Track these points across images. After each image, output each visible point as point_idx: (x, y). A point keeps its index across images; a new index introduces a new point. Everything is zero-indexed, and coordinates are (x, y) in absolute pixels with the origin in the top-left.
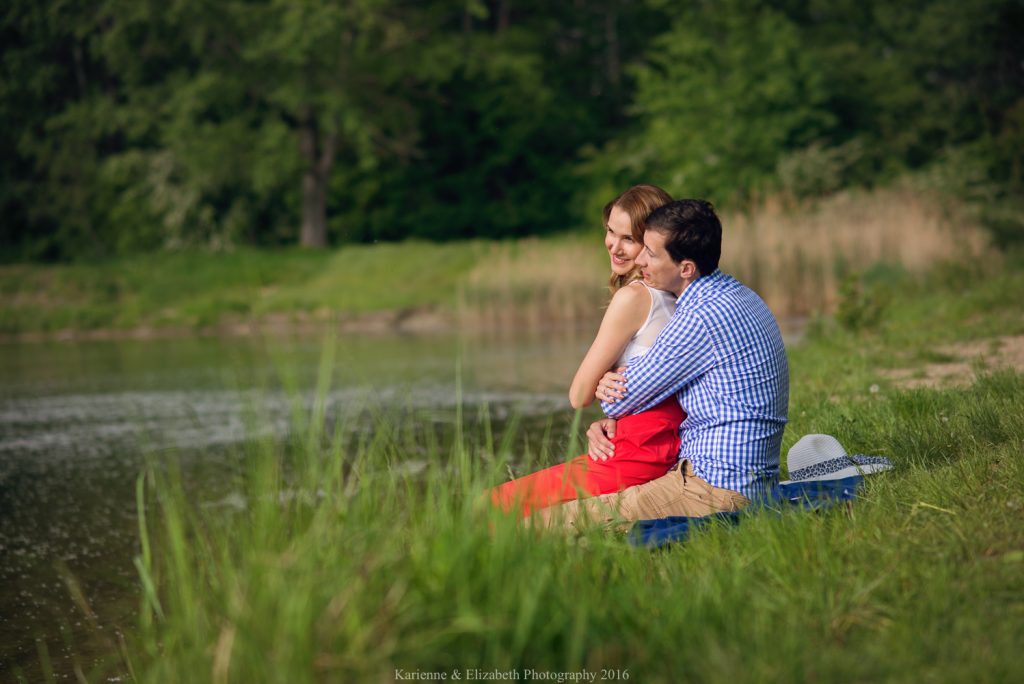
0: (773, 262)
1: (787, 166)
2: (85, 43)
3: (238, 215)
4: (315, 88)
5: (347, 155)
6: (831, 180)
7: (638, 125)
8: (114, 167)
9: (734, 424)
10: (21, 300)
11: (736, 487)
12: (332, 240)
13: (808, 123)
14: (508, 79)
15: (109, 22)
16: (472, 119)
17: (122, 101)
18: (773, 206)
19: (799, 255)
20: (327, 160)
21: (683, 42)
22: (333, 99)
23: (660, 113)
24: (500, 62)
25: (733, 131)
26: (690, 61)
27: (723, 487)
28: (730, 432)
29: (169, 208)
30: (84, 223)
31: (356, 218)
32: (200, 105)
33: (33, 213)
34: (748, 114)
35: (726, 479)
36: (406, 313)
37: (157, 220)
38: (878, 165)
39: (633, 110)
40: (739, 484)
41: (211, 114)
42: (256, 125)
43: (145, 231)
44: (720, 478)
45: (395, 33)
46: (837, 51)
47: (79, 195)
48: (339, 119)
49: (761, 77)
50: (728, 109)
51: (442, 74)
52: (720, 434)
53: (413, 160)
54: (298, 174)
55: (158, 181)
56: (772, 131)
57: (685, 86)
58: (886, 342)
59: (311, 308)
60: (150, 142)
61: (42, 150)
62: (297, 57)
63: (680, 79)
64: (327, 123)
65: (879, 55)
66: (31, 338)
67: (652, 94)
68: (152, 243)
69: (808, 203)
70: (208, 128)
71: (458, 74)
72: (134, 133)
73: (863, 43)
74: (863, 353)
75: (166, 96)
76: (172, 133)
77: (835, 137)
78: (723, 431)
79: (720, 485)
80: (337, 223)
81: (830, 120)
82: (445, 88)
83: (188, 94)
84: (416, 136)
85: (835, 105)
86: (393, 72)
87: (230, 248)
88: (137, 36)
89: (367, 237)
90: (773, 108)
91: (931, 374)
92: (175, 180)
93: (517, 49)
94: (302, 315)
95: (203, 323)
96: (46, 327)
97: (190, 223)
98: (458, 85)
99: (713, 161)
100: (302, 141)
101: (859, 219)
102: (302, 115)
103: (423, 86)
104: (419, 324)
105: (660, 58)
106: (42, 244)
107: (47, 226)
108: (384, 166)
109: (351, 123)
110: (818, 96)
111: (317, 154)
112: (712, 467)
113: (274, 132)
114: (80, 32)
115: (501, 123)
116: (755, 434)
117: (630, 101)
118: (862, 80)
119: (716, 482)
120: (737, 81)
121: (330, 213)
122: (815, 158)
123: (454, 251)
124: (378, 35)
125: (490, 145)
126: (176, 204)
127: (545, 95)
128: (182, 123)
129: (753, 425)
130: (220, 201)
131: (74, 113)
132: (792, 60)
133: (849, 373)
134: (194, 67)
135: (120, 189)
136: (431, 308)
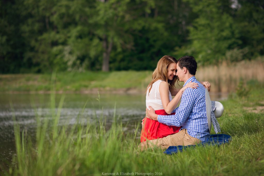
0: (224, 79)
1: (229, 54)
2: (49, 17)
3: (86, 63)
4: (107, 31)
5: (114, 48)
6: (240, 58)
7: (190, 42)
8: (55, 49)
9: (198, 119)
10: (31, 83)
11: (198, 138)
12: (110, 70)
13: (234, 43)
14: (156, 29)
15: (55, 12)
16: (147, 40)
17: (58, 32)
18: (224, 64)
19: (231, 77)
20: (110, 49)
21: (202, 21)
22: (111, 33)
23: (196, 39)
24: (154, 25)
25: (214, 44)
26: (203, 26)
27: (195, 137)
28: (197, 121)
29: (69, 60)
30: (47, 64)
31: (117, 64)
32: (78, 34)
33: (34, 61)
34: (218, 40)
35: (196, 135)
36: (129, 89)
37: (65, 63)
38: (252, 54)
39: (189, 38)
40: (199, 137)
41: (80, 37)
42: (91, 40)
43: (63, 66)
44: (194, 135)
45: (128, 17)
46: (243, 24)
47: (46, 57)
48: (113, 38)
49: (222, 31)
50: (213, 38)
51: (139, 28)
52: (195, 122)
53: (132, 50)
54: (102, 52)
55: (66, 53)
56: (225, 45)
57: (202, 32)
58: (248, 100)
59: (104, 87)
60: (64, 43)
61: (37, 45)
62: (102, 22)
63: (201, 30)
64: (110, 40)
65: (254, 26)
66: (33, 92)
67: (193, 34)
68: (64, 69)
69: (233, 64)
70: (79, 40)
71: (143, 28)
72: (60, 41)
73: (249, 22)
74: (241, 103)
75: (69, 32)
76: (70, 41)
77: (241, 47)
78: (195, 121)
79: (194, 136)
80: (112, 65)
81: (240, 42)
82: (140, 31)
83: (74, 31)
84: (132, 44)
85: (242, 38)
86: (127, 27)
87: (84, 71)
88: (62, 16)
89: (119, 69)
90: (226, 38)
91: (258, 109)
92: (71, 53)
93: (159, 22)
94: (102, 89)
95: (76, 90)
96: (37, 90)
97: (74, 65)
98: (144, 31)
99: (209, 52)
100: (103, 44)
101: (247, 68)
102: (103, 37)
103: (134, 31)
104: (132, 92)
105: (196, 25)
106: (36, 69)
107: (38, 64)
108: (124, 51)
109: (116, 40)
110: (237, 36)
111: (107, 47)
112: (192, 131)
113: (96, 41)
114: (48, 14)
115: (155, 41)
116: (204, 122)
117: (188, 36)
118: (249, 32)
119: (193, 136)
120: (216, 31)
121: (110, 63)
122: (236, 52)
123: (142, 73)
124: (123, 17)
125: (152, 46)
126: (71, 59)
127: (166, 34)
128: (73, 39)
129: (202, 119)
130: (82, 59)
131: (45, 36)
132: (231, 26)
133: (236, 108)
134: (76, 24)
135: (56, 55)
136: (135, 88)
